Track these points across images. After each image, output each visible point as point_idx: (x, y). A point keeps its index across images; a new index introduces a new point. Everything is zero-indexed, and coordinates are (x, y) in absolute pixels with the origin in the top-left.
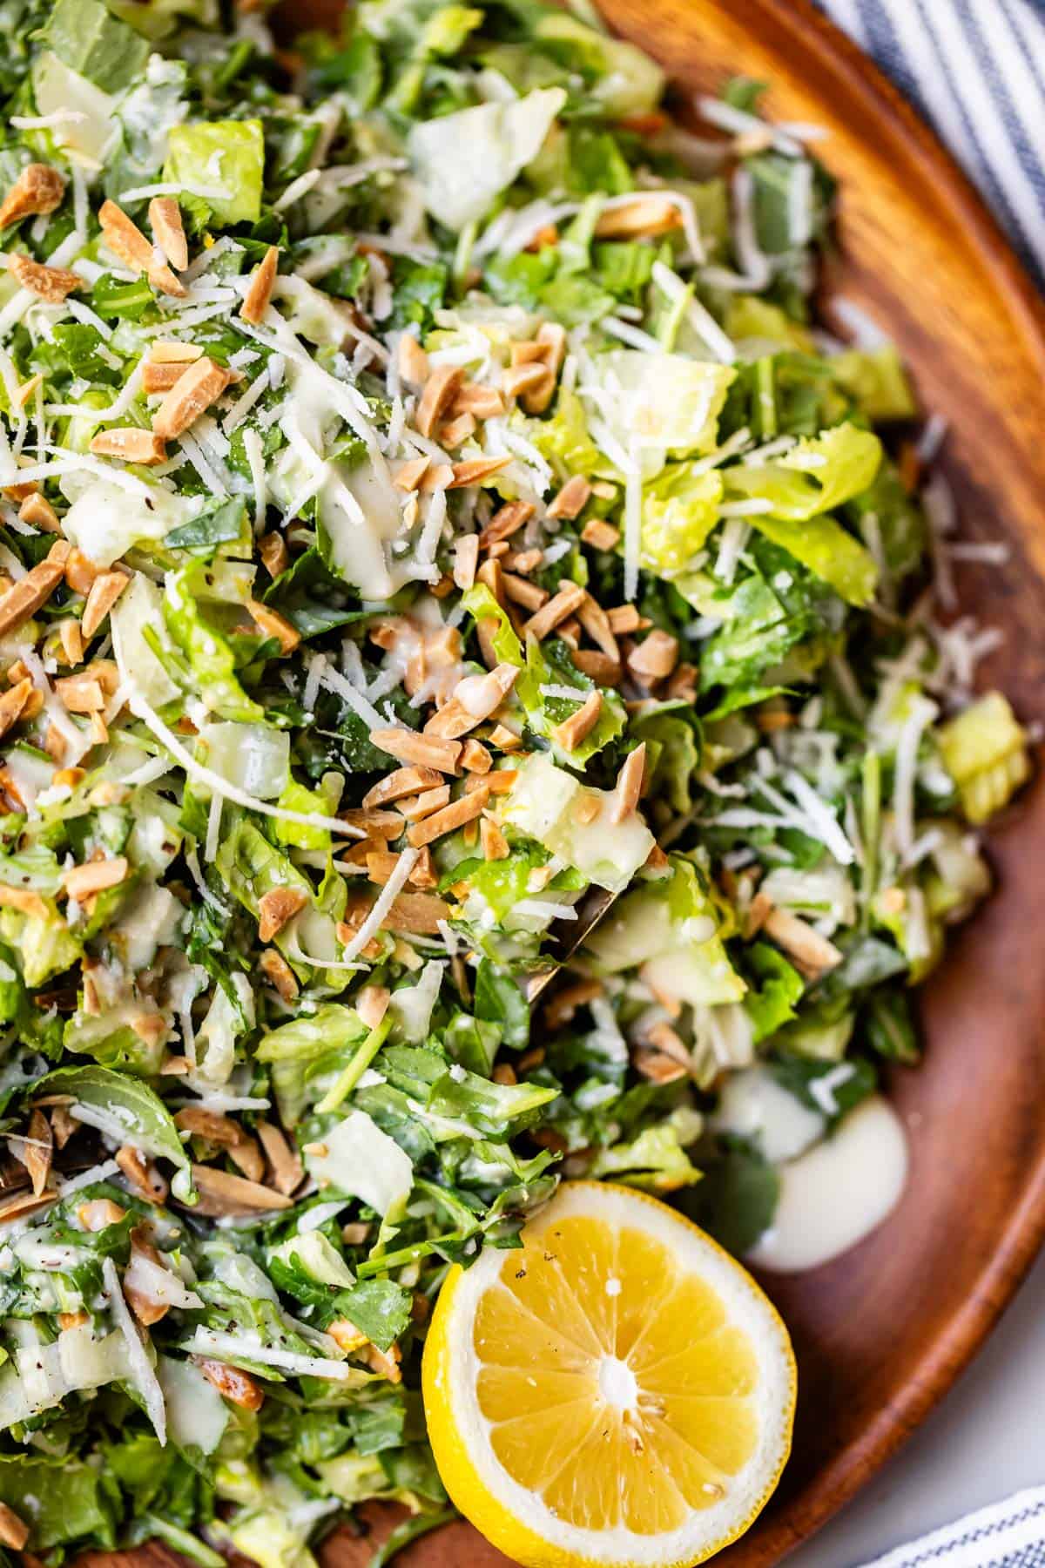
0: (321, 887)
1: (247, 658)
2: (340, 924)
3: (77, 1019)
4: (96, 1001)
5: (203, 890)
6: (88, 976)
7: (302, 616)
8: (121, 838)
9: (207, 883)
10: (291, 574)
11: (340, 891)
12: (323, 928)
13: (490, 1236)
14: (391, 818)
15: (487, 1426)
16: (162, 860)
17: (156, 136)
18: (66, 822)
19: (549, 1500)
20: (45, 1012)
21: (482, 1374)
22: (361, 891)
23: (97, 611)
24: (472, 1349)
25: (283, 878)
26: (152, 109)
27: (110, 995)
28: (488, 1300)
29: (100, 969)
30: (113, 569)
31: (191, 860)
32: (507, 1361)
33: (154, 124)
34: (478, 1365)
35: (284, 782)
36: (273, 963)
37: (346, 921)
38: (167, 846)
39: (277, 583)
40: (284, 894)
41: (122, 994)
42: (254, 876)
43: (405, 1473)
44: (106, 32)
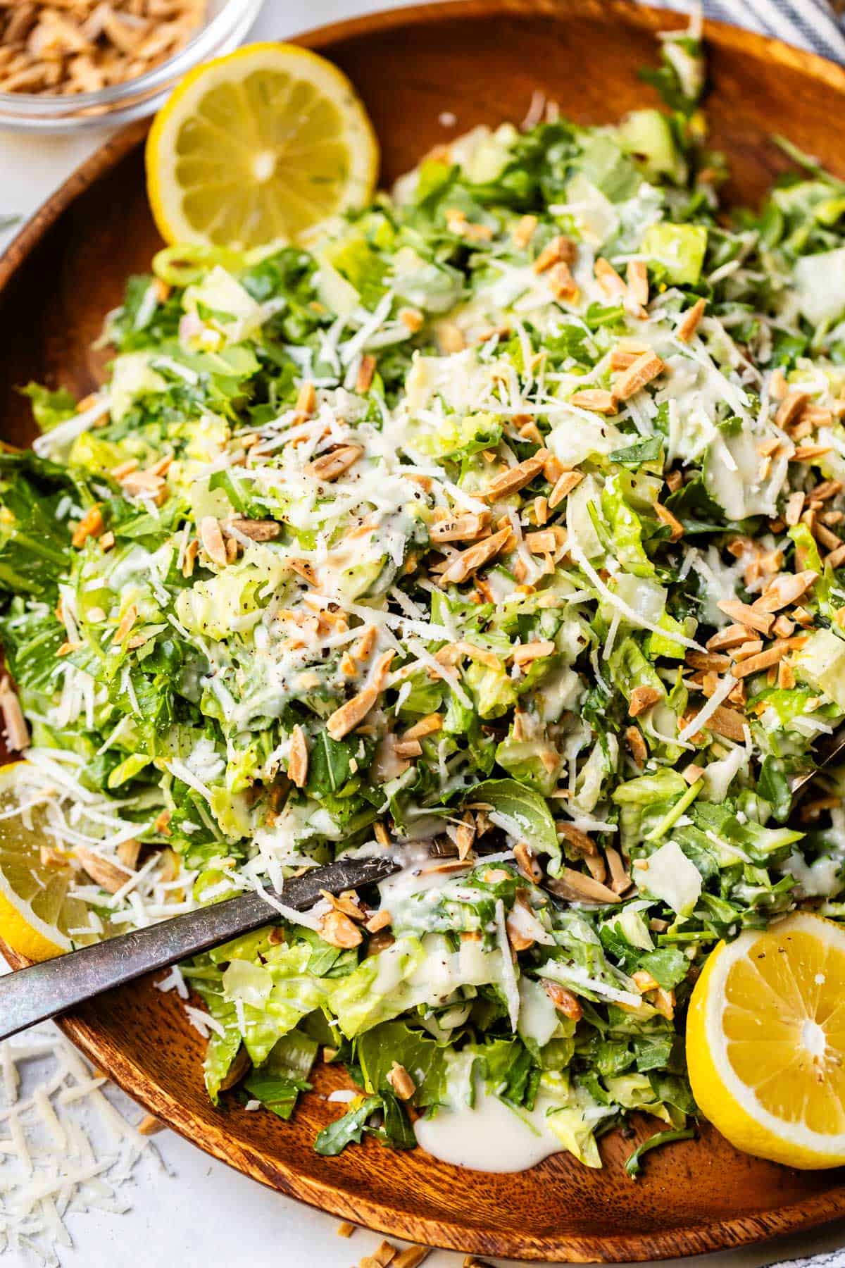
0: (672, 691)
1: (650, 534)
2: (680, 718)
3: (507, 742)
4: (521, 732)
5: (598, 677)
6: (518, 716)
7: (687, 523)
8: (553, 630)
9: (602, 674)
10: (684, 491)
11: (683, 698)
12: (669, 718)
13: (746, 923)
14: (723, 659)
15: (726, 1041)
16: (575, 649)
17: (639, 229)
18: (519, 616)
19: (759, 1095)
20: (486, 737)
21: (727, 1009)
22: (696, 701)
23: (560, 492)
24: (723, 992)
25: (649, 680)
26: (639, 213)
27: (530, 732)
28: (737, 967)
29: (526, 714)
30: (573, 470)
31: (594, 655)
32: (743, 1005)
33: (640, 220)
34: (725, 1003)
35: (661, 614)
36: (634, 735)
37: (684, 717)
38: (581, 639)
39: (674, 495)
40: (649, 690)
41: (537, 733)
42: (631, 677)
43: (666, 1092)
44: (619, 165)
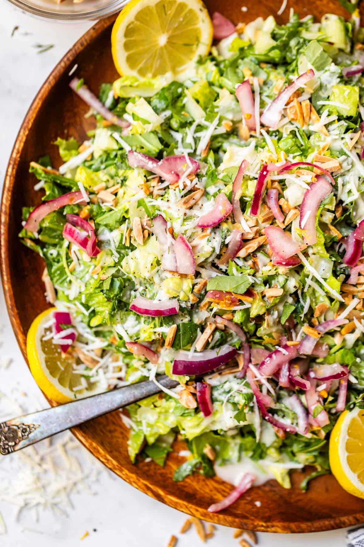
0: (333, 303)
1: (328, 240)
2: (336, 314)
3: (262, 328)
4: (268, 325)
5: (301, 300)
6: (266, 317)
7: (343, 230)
8: (283, 284)
9: (303, 299)
10: (343, 218)
11: (337, 305)
12: (331, 315)
13: (358, 404)
14: (354, 289)
15: (346, 454)
16: (293, 290)
17: (329, 86)
18: (269, 276)
19: (359, 477)
20: (251, 323)
21: (348, 440)
22: (343, 306)
23: (290, 219)
24: (347, 433)
25: (323, 300)
26: (329, 78)
27: (271, 323)
28: (353, 421)
29: (270, 316)
30: (296, 208)
31: (299, 292)
32: (355, 438)
33: (329, 83)
34: (347, 437)
35: (329, 275)
36: (315, 321)
37: (337, 313)
38: (295, 287)
39: (338, 220)
40: (323, 306)
41: (274, 323)
42: (315, 298)
43: (320, 460)
44: (321, 54)
